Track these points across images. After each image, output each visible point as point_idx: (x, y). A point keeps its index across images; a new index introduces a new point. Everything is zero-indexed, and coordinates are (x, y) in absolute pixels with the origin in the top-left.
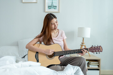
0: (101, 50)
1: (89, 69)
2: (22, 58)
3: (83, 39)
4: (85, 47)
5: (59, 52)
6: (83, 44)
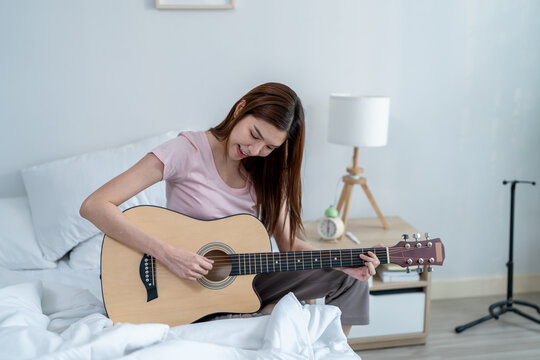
0: (439, 259)
1: (375, 293)
2: (58, 261)
3: (356, 150)
4: (365, 187)
5: (258, 255)
6: (354, 174)
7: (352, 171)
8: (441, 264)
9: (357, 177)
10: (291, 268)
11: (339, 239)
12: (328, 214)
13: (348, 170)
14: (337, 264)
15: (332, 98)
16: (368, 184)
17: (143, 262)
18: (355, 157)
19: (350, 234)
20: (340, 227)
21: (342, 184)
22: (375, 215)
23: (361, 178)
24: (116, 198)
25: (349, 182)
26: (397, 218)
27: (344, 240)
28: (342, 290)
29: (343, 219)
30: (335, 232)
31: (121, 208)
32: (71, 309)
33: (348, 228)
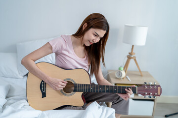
0: (159, 93)
2: (24, 76)
3: (133, 46)
4: (135, 60)
5: (84, 85)
6: (131, 55)
7: (131, 54)
8: (159, 96)
9: (132, 56)
10: (97, 91)
11: (123, 78)
12: (120, 69)
13: (129, 53)
14: (115, 92)
15: (126, 26)
16: (136, 59)
17: (41, 83)
18: (132, 49)
19: (127, 77)
20: (124, 74)
21: (127, 58)
22: (138, 70)
23: (134, 57)
24: (34, 58)
25: (129, 57)
26: (147, 72)
27: (125, 79)
28: (119, 101)
29: (125, 72)
30: (121, 76)
31: (35, 62)
32: (18, 95)
33: (127, 75)
